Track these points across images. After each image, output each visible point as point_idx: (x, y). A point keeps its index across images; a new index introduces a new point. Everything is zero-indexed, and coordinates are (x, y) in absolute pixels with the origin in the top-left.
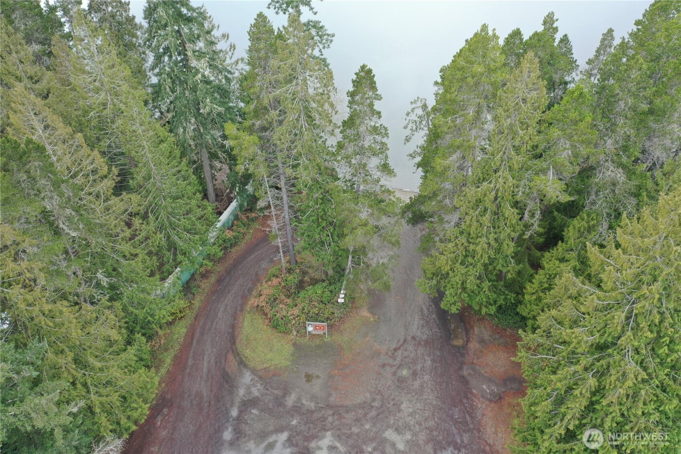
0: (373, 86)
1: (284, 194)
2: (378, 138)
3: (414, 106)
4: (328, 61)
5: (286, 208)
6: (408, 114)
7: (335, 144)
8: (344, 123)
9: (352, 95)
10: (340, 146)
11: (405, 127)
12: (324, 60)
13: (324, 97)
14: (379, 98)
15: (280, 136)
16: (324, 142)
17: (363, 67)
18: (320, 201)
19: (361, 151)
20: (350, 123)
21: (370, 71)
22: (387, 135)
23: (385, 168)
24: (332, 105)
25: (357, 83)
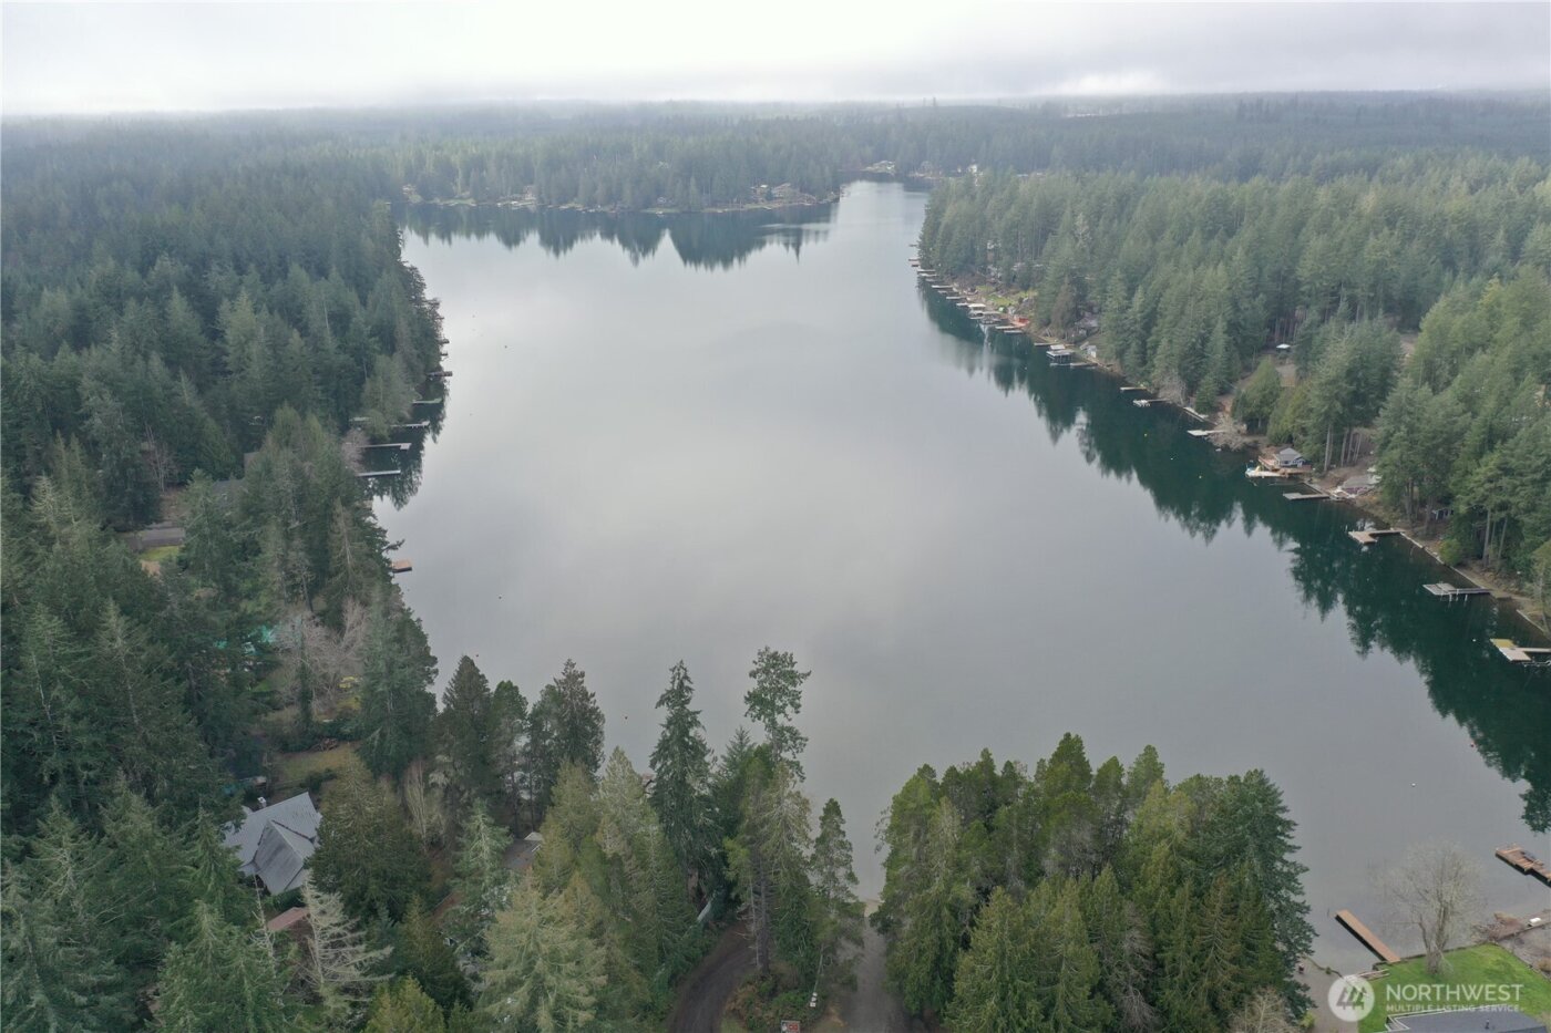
0: (838, 813)
1: (763, 900)
2: (844, 851)
3: (884, 816)
4: (801, 765)
5: (764, 912)
6: (877, 824)
7: (810, 855)
8: (817, 839)
9: (823, 819)
10: (814, 858)
11: (876, 837)
12: (798, 764)
13: (801, 818)
14: (843, 822)
15: (767, 847)
16: (801, 853)
17: (831, 800)
18: (795, 905)
19: (831, 862)
20: (821, 840)
21: (836, 803)
22: (851, 849)
23: (851, 877)
24: (808, 826)
25: (827, 811)
